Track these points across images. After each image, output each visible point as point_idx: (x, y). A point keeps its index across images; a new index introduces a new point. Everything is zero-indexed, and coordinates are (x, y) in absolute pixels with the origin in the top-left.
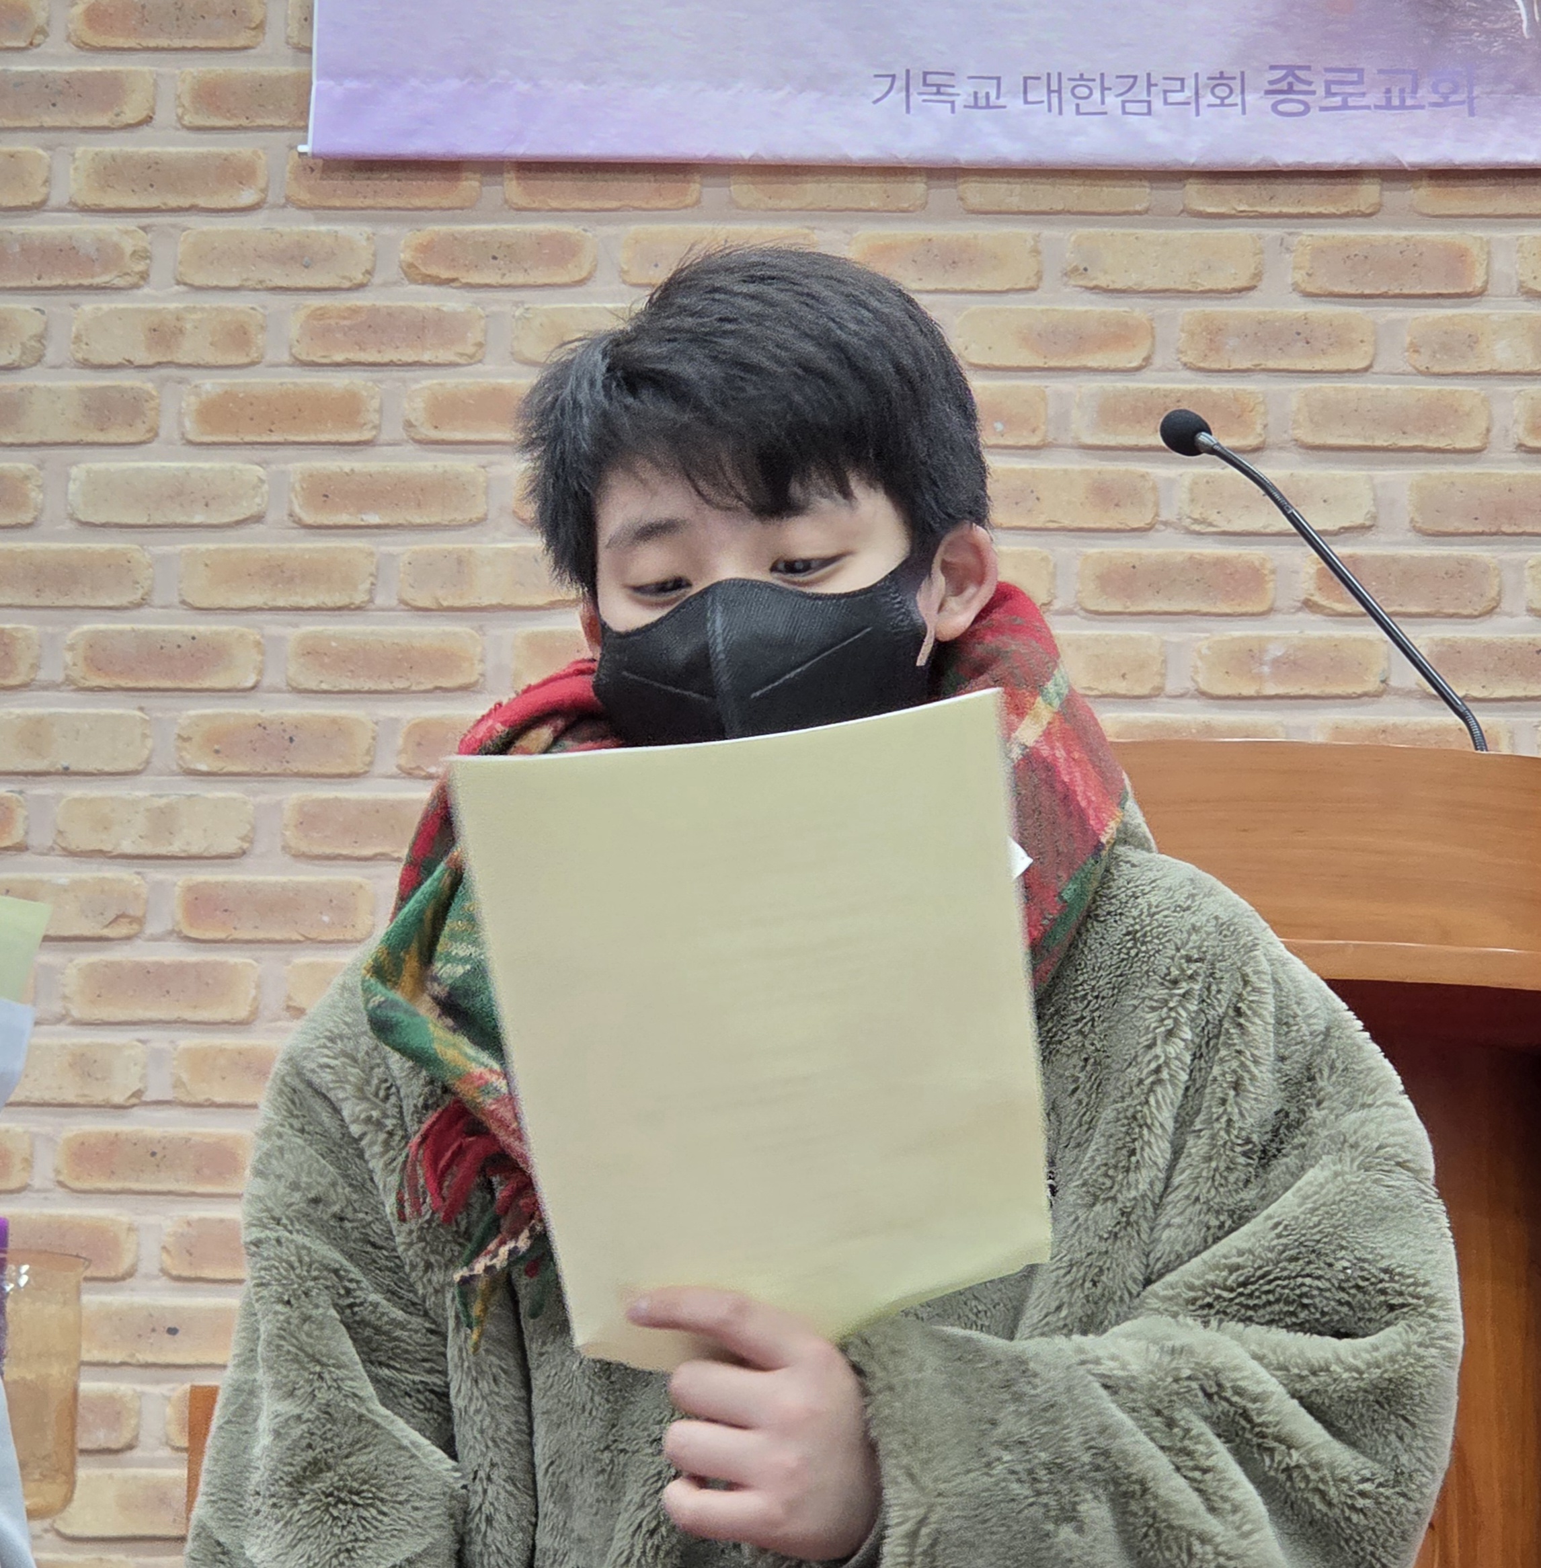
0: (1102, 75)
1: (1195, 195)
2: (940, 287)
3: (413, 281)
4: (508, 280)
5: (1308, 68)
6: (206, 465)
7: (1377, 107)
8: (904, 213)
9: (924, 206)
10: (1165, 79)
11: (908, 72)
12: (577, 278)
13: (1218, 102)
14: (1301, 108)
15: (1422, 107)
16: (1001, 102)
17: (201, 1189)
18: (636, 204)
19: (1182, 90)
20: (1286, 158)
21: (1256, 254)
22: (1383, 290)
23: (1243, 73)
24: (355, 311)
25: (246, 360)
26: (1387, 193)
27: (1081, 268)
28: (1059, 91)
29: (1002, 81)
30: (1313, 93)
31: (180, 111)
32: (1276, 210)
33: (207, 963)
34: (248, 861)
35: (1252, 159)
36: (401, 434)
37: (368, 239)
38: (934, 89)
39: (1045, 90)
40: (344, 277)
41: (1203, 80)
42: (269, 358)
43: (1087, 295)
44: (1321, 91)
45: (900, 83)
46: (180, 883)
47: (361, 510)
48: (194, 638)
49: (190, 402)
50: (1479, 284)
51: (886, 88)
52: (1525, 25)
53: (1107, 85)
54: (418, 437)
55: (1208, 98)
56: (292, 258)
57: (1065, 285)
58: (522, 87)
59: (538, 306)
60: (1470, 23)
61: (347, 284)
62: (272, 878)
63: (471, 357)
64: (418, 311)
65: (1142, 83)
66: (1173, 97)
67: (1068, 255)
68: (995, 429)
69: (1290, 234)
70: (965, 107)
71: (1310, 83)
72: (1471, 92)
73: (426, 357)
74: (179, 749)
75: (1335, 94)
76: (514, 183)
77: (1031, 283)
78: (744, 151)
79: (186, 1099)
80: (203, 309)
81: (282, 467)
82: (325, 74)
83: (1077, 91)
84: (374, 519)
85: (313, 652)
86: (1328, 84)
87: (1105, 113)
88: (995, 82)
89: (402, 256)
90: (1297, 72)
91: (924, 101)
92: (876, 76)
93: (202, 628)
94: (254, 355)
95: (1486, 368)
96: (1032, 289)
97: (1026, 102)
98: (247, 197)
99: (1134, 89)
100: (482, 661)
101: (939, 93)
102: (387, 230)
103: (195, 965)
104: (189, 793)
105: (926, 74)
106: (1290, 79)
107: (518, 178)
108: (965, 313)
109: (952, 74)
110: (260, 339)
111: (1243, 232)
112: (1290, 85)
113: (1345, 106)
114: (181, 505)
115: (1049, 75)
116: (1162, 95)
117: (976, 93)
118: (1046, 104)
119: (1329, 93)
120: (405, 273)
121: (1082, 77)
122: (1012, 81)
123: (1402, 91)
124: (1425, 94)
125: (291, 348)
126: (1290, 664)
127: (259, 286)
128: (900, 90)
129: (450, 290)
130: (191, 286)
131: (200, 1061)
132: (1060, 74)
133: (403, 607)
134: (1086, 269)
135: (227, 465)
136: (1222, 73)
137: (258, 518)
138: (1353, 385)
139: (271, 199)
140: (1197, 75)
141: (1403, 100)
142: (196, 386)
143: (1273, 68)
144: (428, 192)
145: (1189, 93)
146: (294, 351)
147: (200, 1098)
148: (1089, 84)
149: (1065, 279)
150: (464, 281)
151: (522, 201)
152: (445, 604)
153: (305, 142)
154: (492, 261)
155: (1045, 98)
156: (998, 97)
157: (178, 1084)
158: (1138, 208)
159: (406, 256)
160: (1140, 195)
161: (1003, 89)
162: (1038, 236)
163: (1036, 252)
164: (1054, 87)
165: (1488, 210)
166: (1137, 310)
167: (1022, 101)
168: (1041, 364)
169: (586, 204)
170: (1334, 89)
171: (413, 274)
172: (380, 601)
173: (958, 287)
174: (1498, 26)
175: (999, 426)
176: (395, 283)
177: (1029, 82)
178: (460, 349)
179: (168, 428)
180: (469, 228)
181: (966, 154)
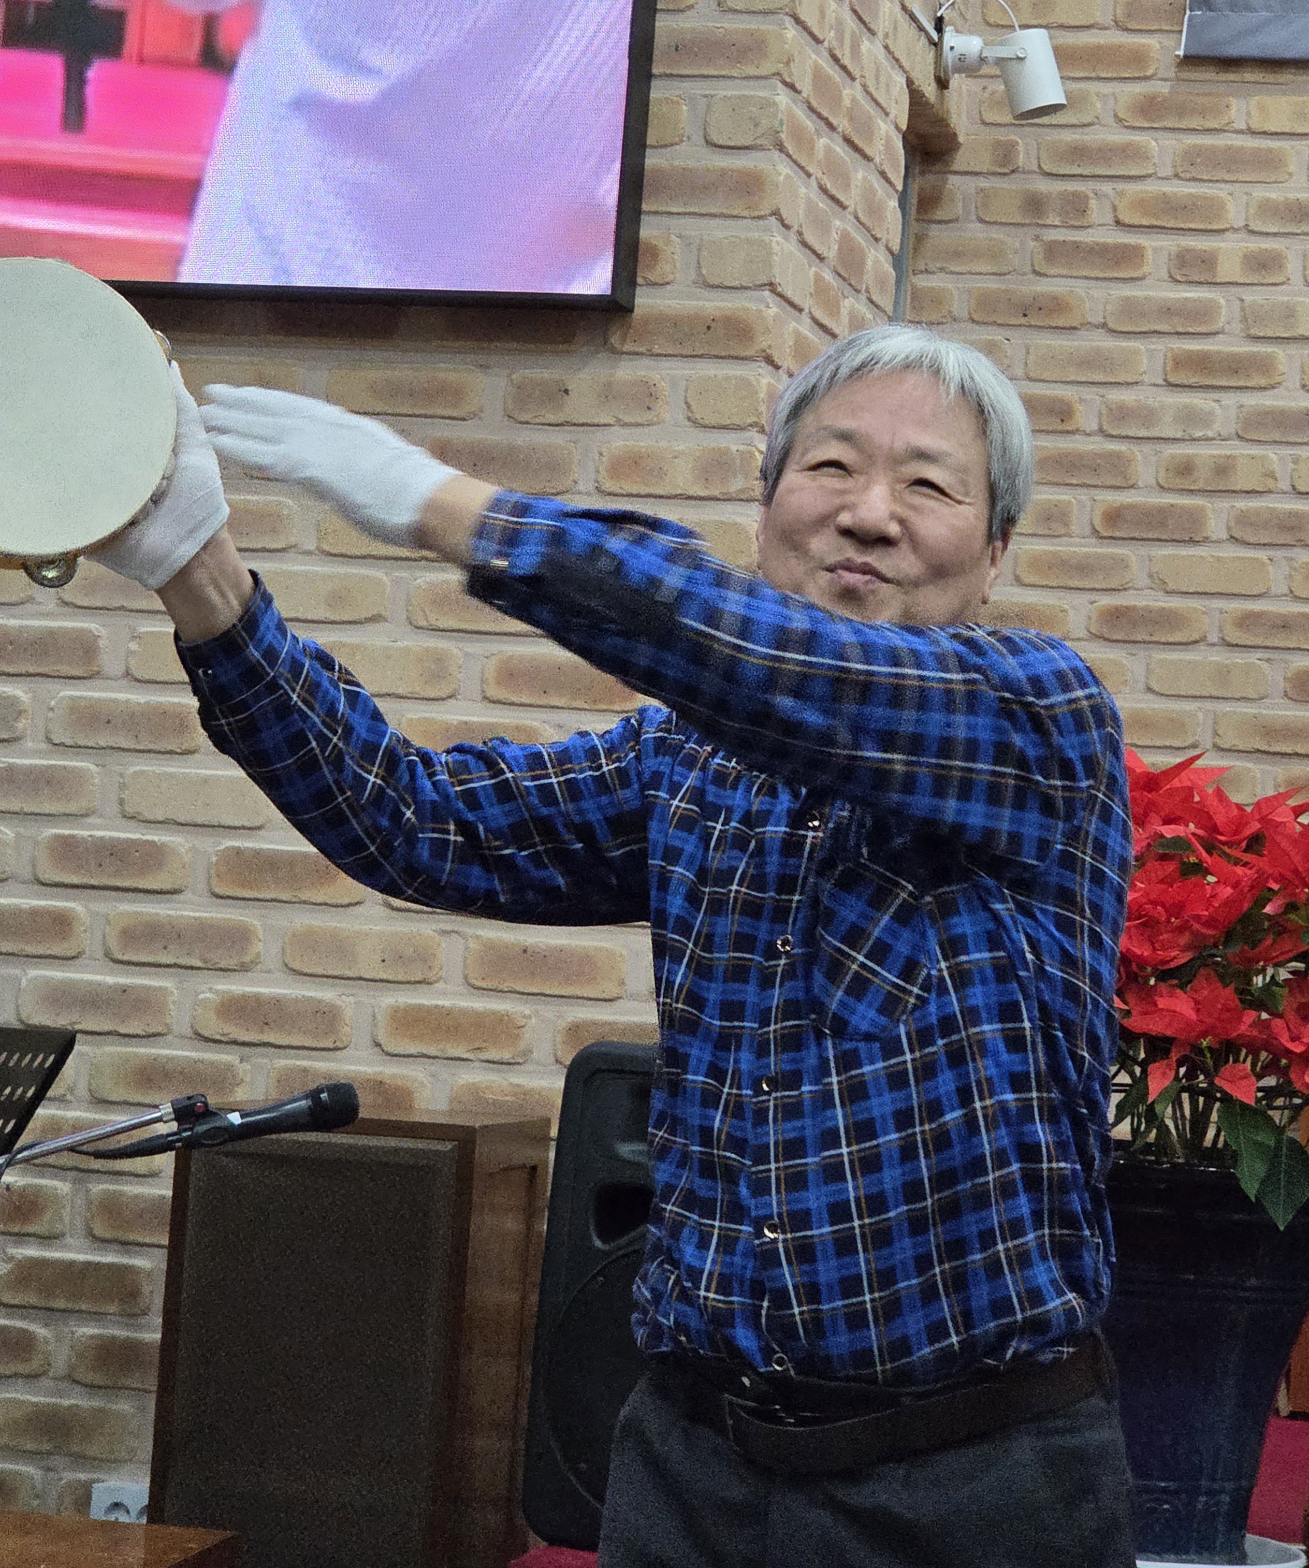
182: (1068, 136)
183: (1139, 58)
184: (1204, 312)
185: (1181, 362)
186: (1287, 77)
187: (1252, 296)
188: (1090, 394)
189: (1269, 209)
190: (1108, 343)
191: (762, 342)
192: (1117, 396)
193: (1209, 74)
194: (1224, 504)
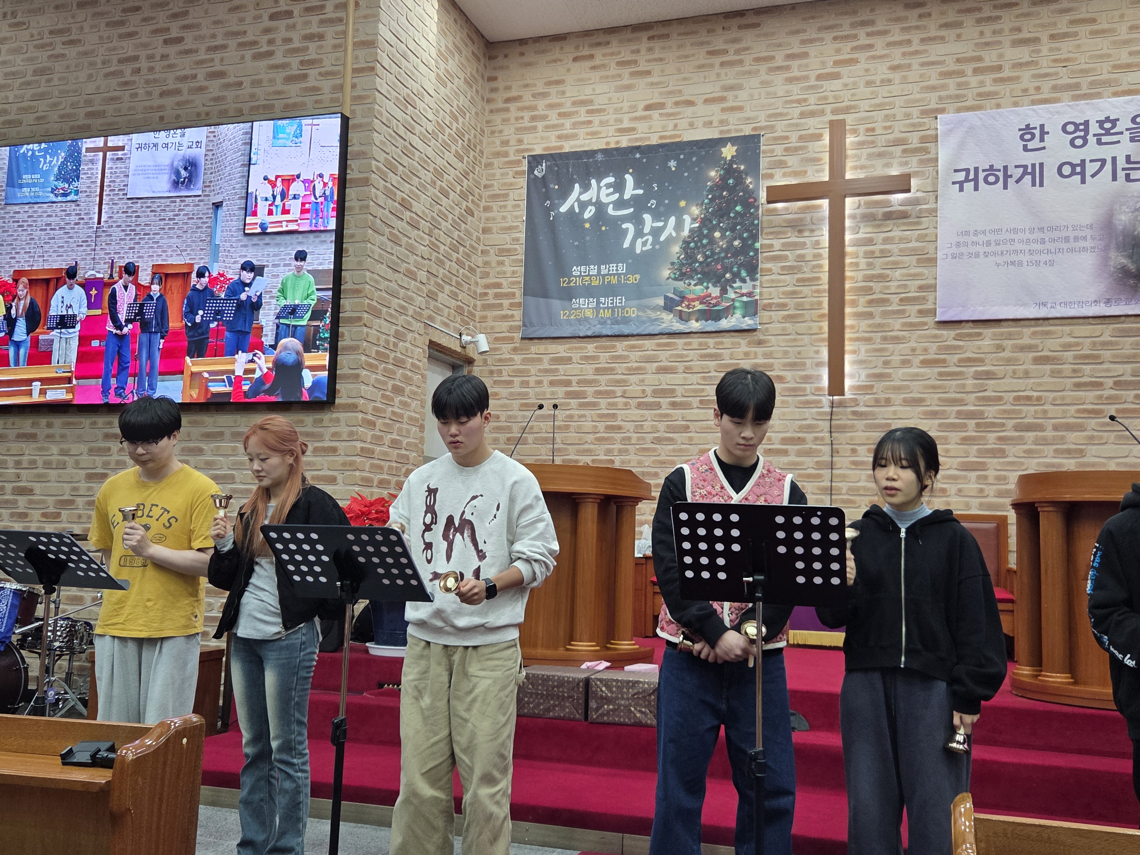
0: (1074, 301)
1: (1091, 320)
2: (1045, 338)
4: (970, 339)
6: (921, 370)
7: (1124, 305)
8: (1038, 326)
9: (1042, 324)
10: (1086, 301)
11: (1039, 303)
12: (982, 339)
13: (1095, 305)
15: (1133, 305)
16: (1056, 307)
18: (992, 326)
19: (1088, 303)
20: (1108, 314)
21: (1102, 330)
22: (1125, 335)
23: (1100, 300)
24: (945, 345)
25: (927, 354)
28: (1066, 305)
30: (1113, 303)
31: (915, 314)
32: (1105, 323)
35: (1102, 314)
36: (953, 365)
37: (947, 334)
39: (1064, 304)
41: (1092, 301)
42: (931, 353)
43: (1071, 338)
47: (947, 377)
48: (920, 397)
49: (918, 360)
51: (1035, 306)
53: (1075, 303)
54: (956, 365)
55: (1093, 305)
58: (973, 308)
59: (976, 343)
61: (944, 341)
63: (965, 352)
64: (956, 345)
65: (1081, 302)
66: (1087, 305)
69: (1107, 326)
70: (1050, 308)
71: (1112, 301)
73: (957, 352)
75: (1117, 302)
76: (971, 324)
77: (1062, 336)
80: (920, 346)
81: (934, 370)
82: (939, 308)
83: (1069, 305)
84: (949, 378)
85: (940, 399)
86: (1115, 301)
87: (1075, 308)
88: (1055, 303)
89: (953, 336)
90: (1110, 300)
91: (1042, 307)
92: (1034, 303)
98: (926, 327)
99: (1080, 304)
101: (1045, 306)
102: (950, 332)
105: (1042, 303)
106: (1108, 300)
108: (1050, 342)
109: (1047, 302)
110: (929, 350)
111: (1099, 326)
113: (1119, 304)
114: (917, 377)
115: (1064, 302)
116: (1085, 305)
117: (1051, 306)
120: (953, 339)
121: (1070, 302)
122: (1058, 303)
123: (1129, 302)
124: (1133, 302)
125: (935, 351)
126: (1108, 398)
127: (929, 342)
128: (1038, 306)
129: (961, 341)
130: (918, 342)
132: (1066, 302)
134: (1071, 334)
135: (924, 370)
136: (1096, 300)
137: (930, 378)
138: (1119, 351)
139: (930, 328)
141: (1130, 304)
142: (919, 358)
143: (1105, 299)
144: (956, 326)
145: (1090, 304)
148: (1072, 303)
149: (1067, 335)
150: (963, 340)
151: (972, 327)
153: (936, 319)
154: (968, 336)
155: (1064, 306)
158: (1080, 323)
160: (1082, 321)
161: (1056, 305)
162: (1063, 328)
163: (1062, 331)
166: (1081, 340)
167: (1059, 307)
169: (983, 327)
171: (955, 339)
173: (1048, 338)
176: (951, 340)
177: (1061, 303)
178: (962, 351)
179: (914, 364)
180: (964, 331)
181: (1050, 316)
182: (498, 357)
183: (512, 338)
184: (527, 394)
185: (522, 405)
186: (543, 341)
187: (537, 390)
188: (503, 413)
189: (540, 370)
190: (507, 401)
191: (359, 408)
192: (509, 413)
193: (527, 341)
194: (532, 436)
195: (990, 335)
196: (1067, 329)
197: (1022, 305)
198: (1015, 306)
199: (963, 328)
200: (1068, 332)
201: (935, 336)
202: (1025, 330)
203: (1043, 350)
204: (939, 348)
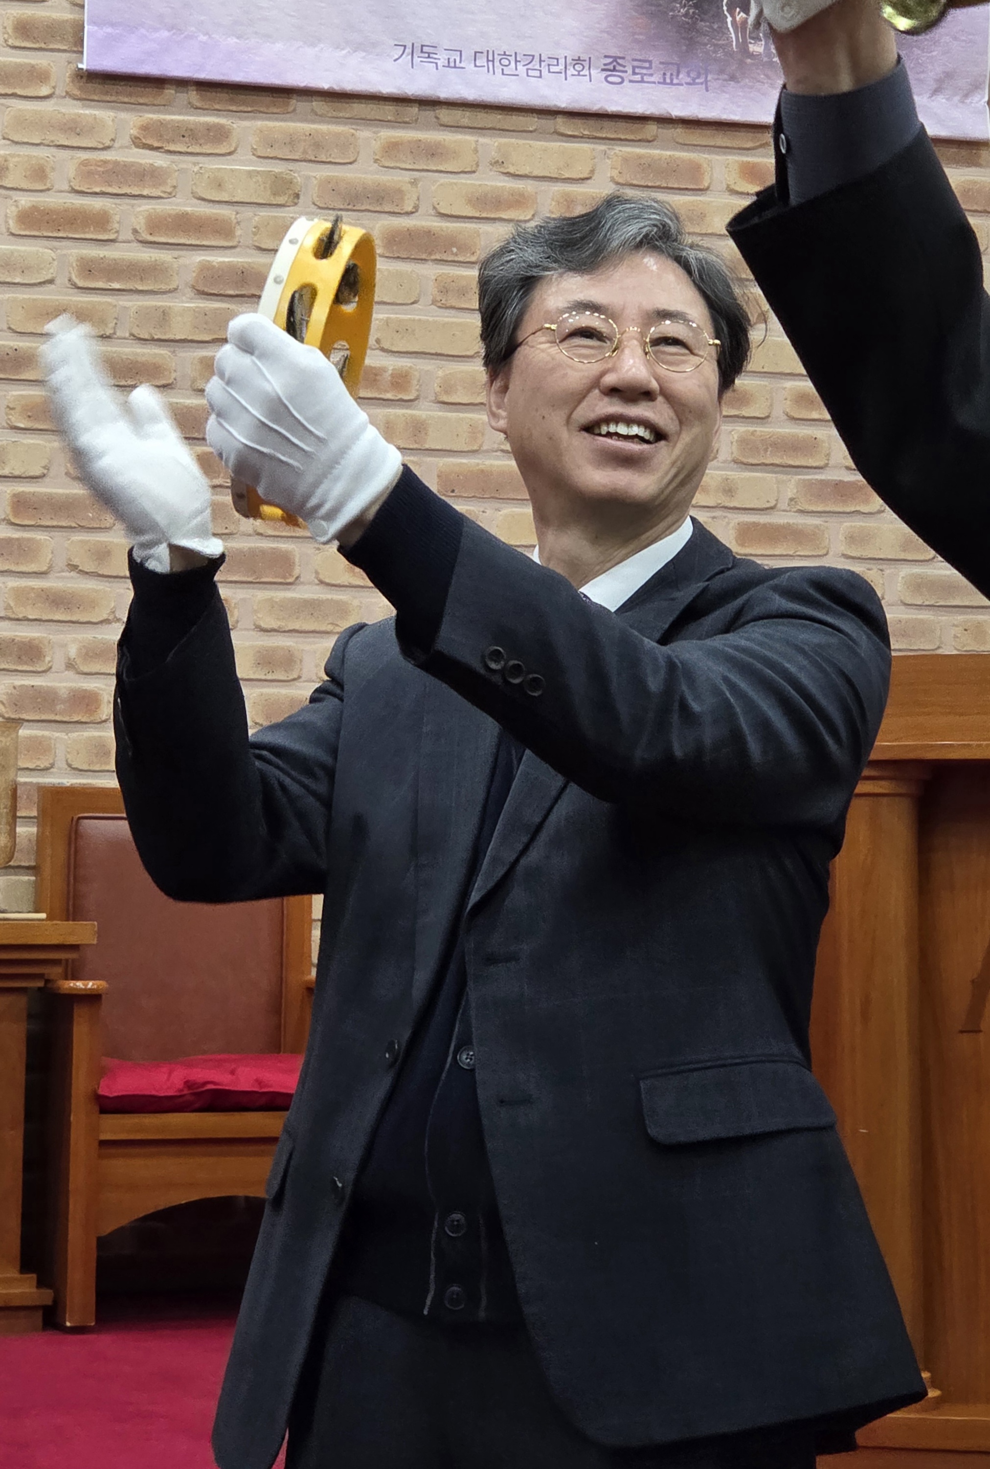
0: (516, 53)
1: (560, 123)
2: (425, 167)
3: (137, 147)
4: (190, 150)
5: (623, 58)
6: (23, 248)
7: (659, 83)
8: (405, 124)
9: (416, 120)
10: (549, 58)
11: (413, 44)
12: (228, 151)
13: (576, 73)
14: (619, 80)
15: (682, 85)
16: (462, 65)
17: (20, 668)
18: (262, 109)
19: (558, 65)
20: (612, 108)
21: (592, 159)
22: (657, 184)
23: (590, 58)
24: (105, 162)
25: (44, 188)
26: (660, 130)
27: (500, 161)
28: (493, 61)
29: (463, 53)
30: (626, 72)
31: (6, 36)
32: (604, 136)
33: (23, 539)
34: (47, 480)
35: (595, 108)
36: (131, 237)
37: (113, 120)
38: (426, 55)
39: (485, 60)
40: (99, 142)
41: (569, 60)
42: (56, 187)
43: (503, 177)
44: (630, 71)
45: (409, 50)
46: (8, 492)
47: (110, 280)
48: (16, 350)
49: (12, 211)
50: (706, 185)
51: (401, 53)
52: (734, 43)
53: (518, 59)
54: (140, 239)
55: (571, 71)
56: (69, 128)
57: (491, 170)
58: (203, 38)
59: (206, 166)
60: (705, 40)
61: (101, 146)
62: (60, 491)
63: (170, 193)
64: (141, 164)
65: (537, 59)
66: (553, 69)
67: (493, 153)
68: (452, 251)
69: (609, 149)
70: (444, 66)
71: (624, 66)
72: (706, 77)
73: (145, 193)
74: (7, 414)
75: (638, 74)
76: (195, 92)
77: (473, 169)
78: (325, 85)
79: (13, 616)
80: (19, 156)
81: (64, 252)
82: (93, 23)
83: (502, 61)
84: (116, 286)
86: (634, 68)
87: (517, 75)
88: (459, 53)
89: (132, 131)
90: (620, 61)
91: (421, 61)
92: (396, 45)
93: (21, 344)
94: (48, 185)
95: (710, 231)
96: (474, 172)
97: (476, 66)
98: (45, 91)
99: (533, 63)
100: (175, 371)
101: (429, 57)
102: (123, 115)
103: (18, 539)
104: (13, 440)
105: (422, 46)
106: (615, 63)
107: (197, 90)
108: (438, 183)
109: (436, 47)
110: (52, 175)
111: (586, 146)
112: (614, 67)
113: (642, 81)
114: (8, 271)
115: (488, 51)
116: (547, 67)
117: (449, 59)
118: (486, 68)
119: (634, 73)
120: (133, 141)
121: (505, 54)
122: (468, 53)
123: (672, 75)
124: (684, 77)
125: (70, 182)
127: (51, 144)
128: (408, 55)
129: (158, 154)
130: (13, 141)
131: (20, 595)
132: (493, 52)
133: (132, 337)
134: (503, 162)
135: (34, 249)
136: (579, 57)
137: (51, 281)
139: (57, 92)
140: (566, 57)
141: (672, 80)
142: (15, 201)
143: (606, 57)
144: (147, 95)
145: (561, 67)
146: (72, 184)
147: (21, 616)
148: (509, 57)
149: (491, 167)
150: (166, 148)
151: (199, 104)
152: (156, 337)
153: (82, 62)
154: (181, 138)
155: (485, 64)
156: (460, 62)
157: (8, 607)
158: (531, 129)
159: (134, 132)
160: (533, 122)
161: (463, 58)
162: (477, 141)
163: (476, 151)
164: (491, 58)
165: (712, 144)
166: (528, 186)
167: (473, 65)
168: (477, 215)
169: (234, 108)
170: (637, 70)
171: (138, 143)
172: (119, 334)
173: (435, 168)
174: (720, 42)
175: (455, 250)
176: (127, 147)
177: (477, 54)
178: (163, 189)
180: (169, 117)
181: (443, 94)
195: (253, 140)
196: (491, 144)
197: (358, 47)
198: (338, 47)
199: (166, 106)
200: (494, 155)
201: (73, 127)
202: (364, 134)
203: (416, 208)
204: (87, 171)
